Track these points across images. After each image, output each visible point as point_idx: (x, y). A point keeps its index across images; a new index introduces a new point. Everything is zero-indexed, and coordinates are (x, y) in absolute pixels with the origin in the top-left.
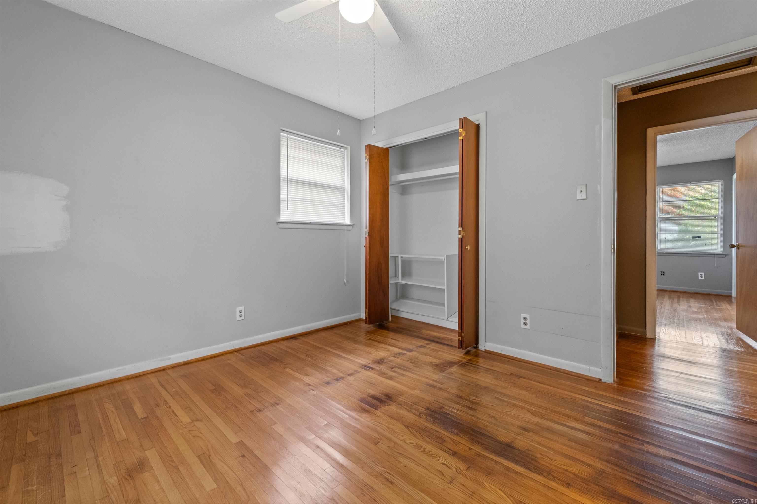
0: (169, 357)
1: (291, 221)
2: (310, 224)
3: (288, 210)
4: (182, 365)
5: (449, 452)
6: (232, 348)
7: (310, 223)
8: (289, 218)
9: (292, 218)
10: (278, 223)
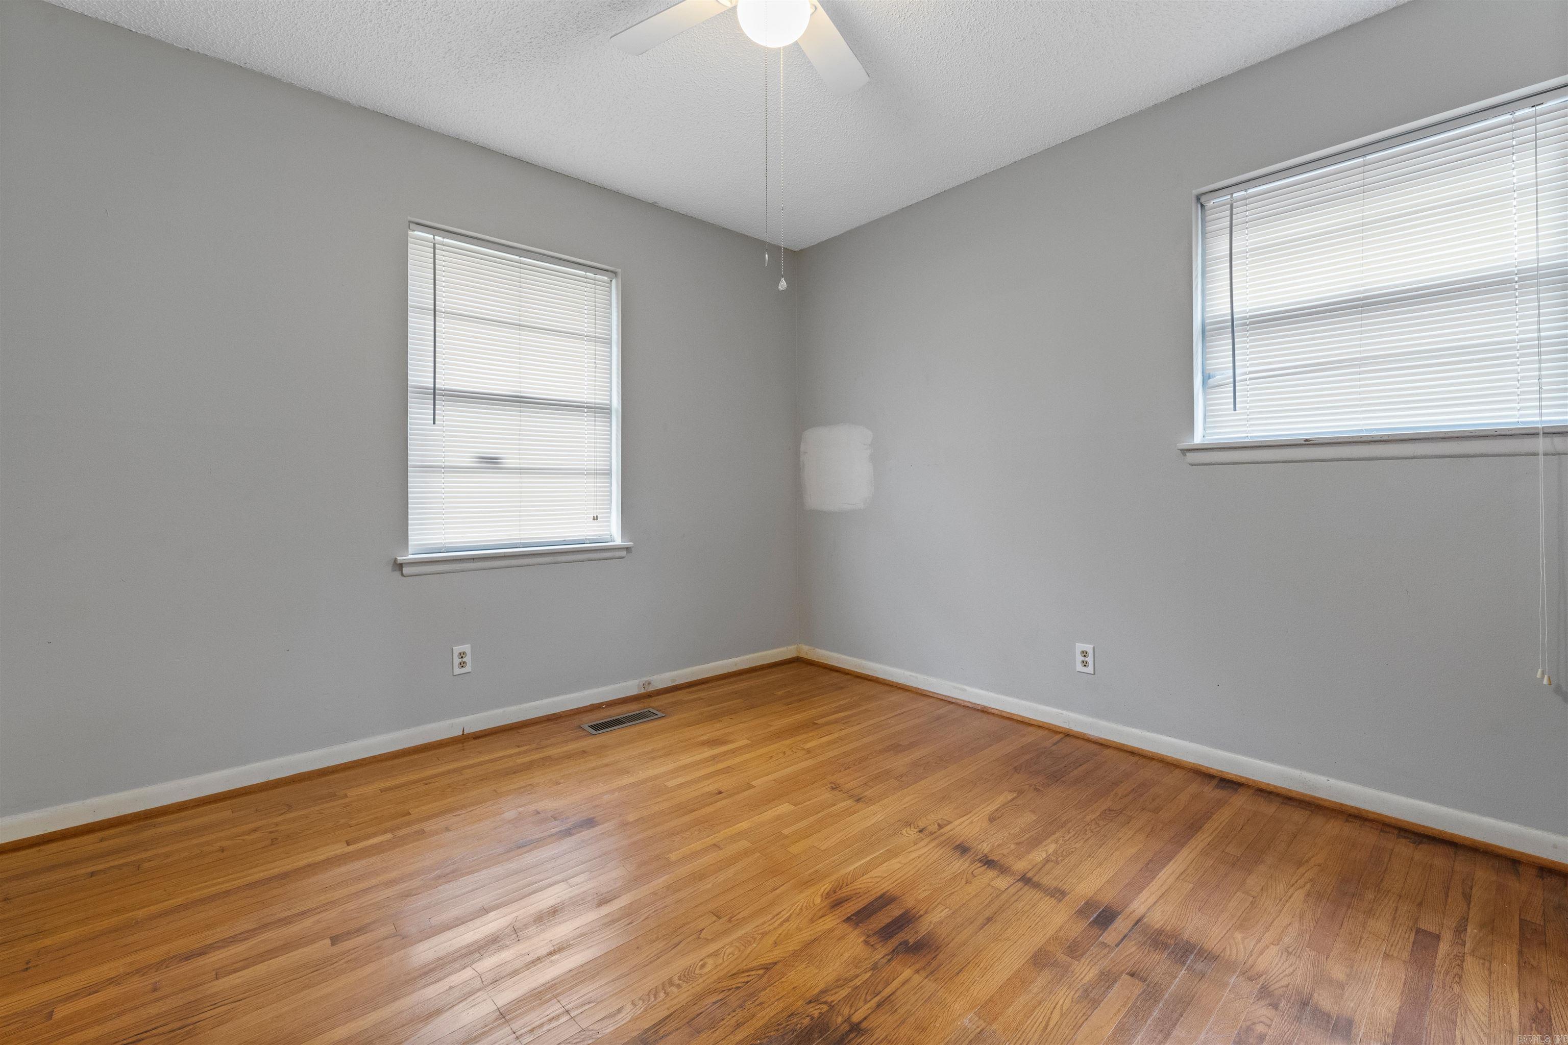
0: (966, 687)
1: (1246, 440)
2: (1308, 443)
3: (1235, 409)
4: (978, 710)
5: (656, 1032)
6: (1066, 726)
7: (1306, 440)
8: (1245, 432)
9: (1253, 431)
10: (1185, 451)
